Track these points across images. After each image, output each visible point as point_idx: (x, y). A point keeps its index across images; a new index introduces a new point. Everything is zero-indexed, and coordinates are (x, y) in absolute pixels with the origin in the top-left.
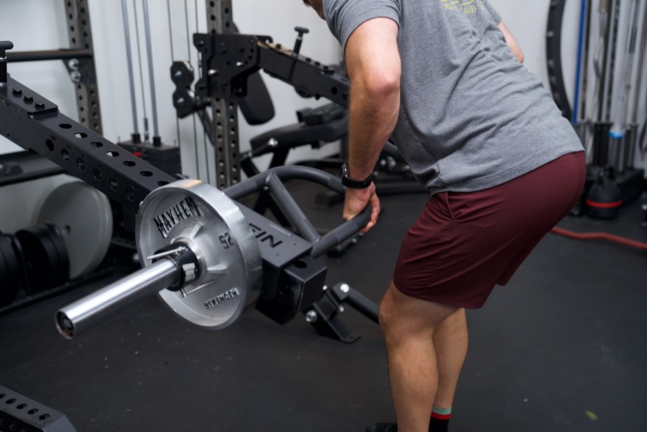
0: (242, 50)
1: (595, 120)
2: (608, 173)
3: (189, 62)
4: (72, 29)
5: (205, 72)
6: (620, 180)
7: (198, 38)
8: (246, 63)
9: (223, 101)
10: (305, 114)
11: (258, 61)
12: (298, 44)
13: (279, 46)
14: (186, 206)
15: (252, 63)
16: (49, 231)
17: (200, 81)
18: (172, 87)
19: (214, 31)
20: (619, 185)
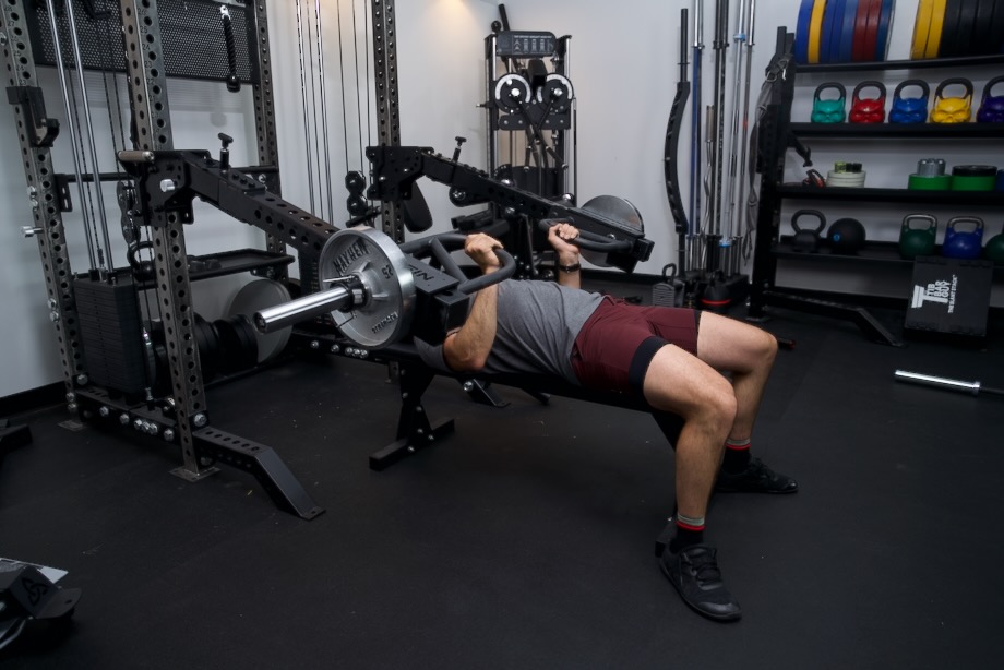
0: (408, 159)
1: (707, 232)
2: (718, 277)
3: (362, 172)
4: (262, 149)
5: (376, 179)
6: (728, 283)
7: (370, 150)
8: (412, 169)
9: (391, 203)
10: (459, 221)
11: (422, 169)
12: (457, 153)
13: (440, 155)
14: (357, 247)
15: (416, 170)
16: (241, 321)
17: (372, 187)
18: (347, 194)
19: (384, 145)
20: (728, 287)
